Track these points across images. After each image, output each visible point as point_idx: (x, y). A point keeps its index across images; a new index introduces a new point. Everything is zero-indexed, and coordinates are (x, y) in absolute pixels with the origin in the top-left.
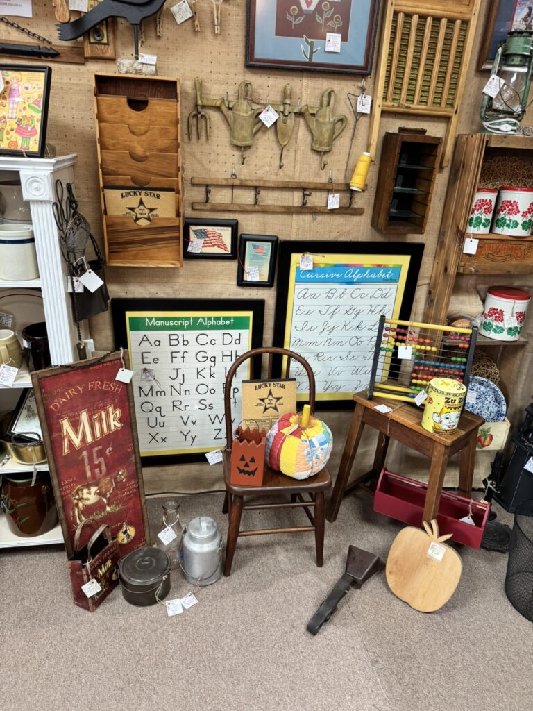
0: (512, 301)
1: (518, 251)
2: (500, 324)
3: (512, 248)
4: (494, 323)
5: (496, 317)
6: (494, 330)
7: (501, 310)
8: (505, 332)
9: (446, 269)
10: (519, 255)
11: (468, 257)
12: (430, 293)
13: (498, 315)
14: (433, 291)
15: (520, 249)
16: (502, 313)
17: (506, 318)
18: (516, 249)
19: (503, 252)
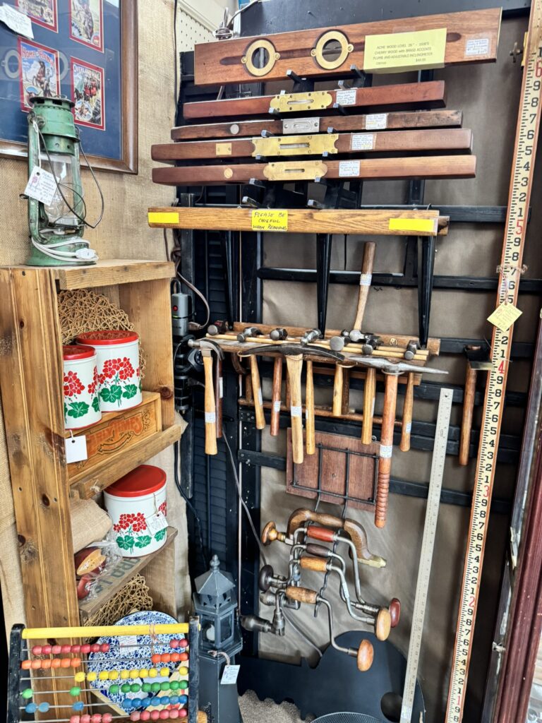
0: (151, 495)
1: (136, 424)
2: (143, 533)
3: (128, 423)
4: (135, 535)
5: (135, 526)
6: (138, 545)
7: (139, 514)
8: (153, 540)
9: (45, 500)
10: (138, 428)
11: (75, 466)
12: (21, 540)
13: (137, 521)
14: (27, 537)
15: (137, 419)
16: (142, 517)
17: (149, 521)
18: (132, 423)
19: (119, 433)
